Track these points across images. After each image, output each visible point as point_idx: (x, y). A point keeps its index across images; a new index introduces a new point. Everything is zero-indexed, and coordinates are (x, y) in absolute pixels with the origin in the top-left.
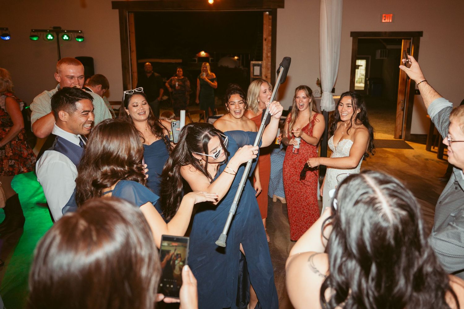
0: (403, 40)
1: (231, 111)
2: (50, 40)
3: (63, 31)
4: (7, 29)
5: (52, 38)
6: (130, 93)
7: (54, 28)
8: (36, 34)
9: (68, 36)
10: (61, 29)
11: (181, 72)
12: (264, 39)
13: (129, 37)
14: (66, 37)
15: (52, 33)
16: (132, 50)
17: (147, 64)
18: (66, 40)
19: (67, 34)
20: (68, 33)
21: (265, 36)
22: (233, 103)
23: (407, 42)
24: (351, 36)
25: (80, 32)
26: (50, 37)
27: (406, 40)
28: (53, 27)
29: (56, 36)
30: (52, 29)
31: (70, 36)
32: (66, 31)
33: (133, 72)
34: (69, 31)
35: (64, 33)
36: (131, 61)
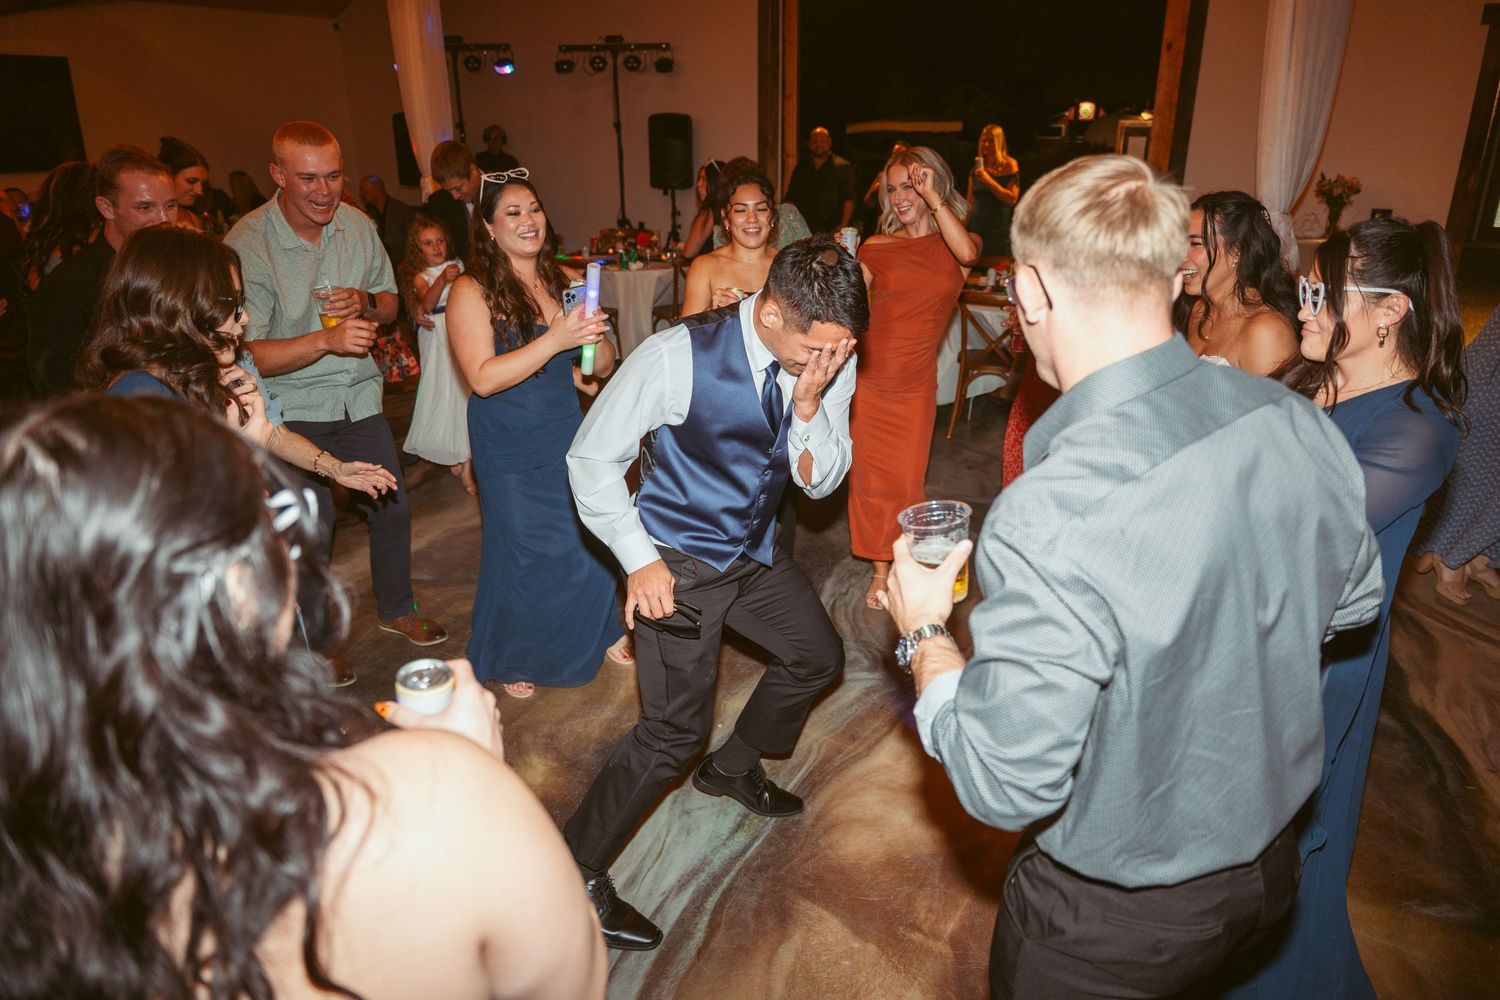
1: (735, 230)
2: (597, 71)
3: (626, 47)
4: (507, 47)
6: (499, 179)
7: (609, 39)
8: (568, 56)
9: (636, 60)
10: (624, 43)
12: (1164, 45)
13: (781, 57)
14: (630, 63)
16: (787, 92)
17: (820, 129)
18: (632, 70)
19: (634, 53)
20: (637, 50)
21: (1167, 35)
22: (741, 208)
24: (1483, 22)
25: (664, 46)
28: (604, 36)
29: (608, 61)
30: (602, 42)
31: (643, 59)
32: (633, 47)
33: (788, 156)
34: (640, 47)
35: (628, 53)
36: (783, 123)
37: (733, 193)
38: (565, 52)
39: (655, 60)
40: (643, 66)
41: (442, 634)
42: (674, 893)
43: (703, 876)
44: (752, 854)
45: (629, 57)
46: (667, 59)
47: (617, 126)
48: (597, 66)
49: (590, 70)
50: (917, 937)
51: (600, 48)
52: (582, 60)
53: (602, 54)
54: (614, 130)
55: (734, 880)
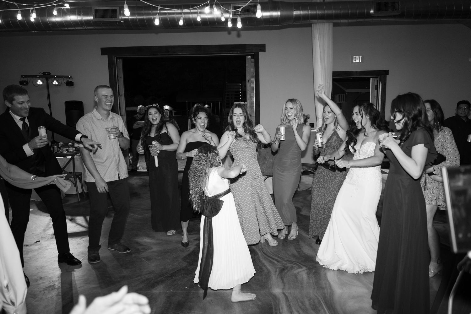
0: (371, 79)
2: (40, 85)
3: (53, 77)
5: (41, 83)
7: (44, 73)
8: (25, 79)
9: (57, 81)
10: (51, 75)
11: (168, 113)
12: (247, 81)
13: (117, 82)
14: (55, 83)
15: (42, 79)
16: (120, 93)
18: (55, 85)
19: (56, 79)
20: (58, 78)
21: (247, 78)
23: (374, 80)
25: (69, 77)
26: (40, 82)
27: (374, 78)
28: (42, 73)
29: (45, 82)
30: (42, 75)
31: (60, 81)
32: (55, 77)
35: (53, 79)
36: (120, 104)
39: (65, 82)
46: (71, 82)
47: (50, 105)
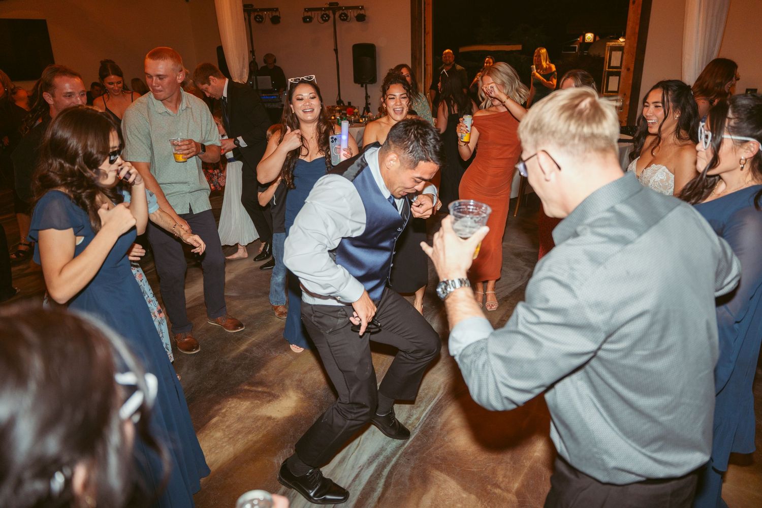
1: (388, 109)
2: (325, 22)
3: (340, 9)
4: (277, 10)
7: (331, 4)
8: (309, 14)
9: (345, 15)
10: (339, 6)
12: (631, 1)
13: (423, 12)
16: (427, 30)
17: (447, 51)
18: (343, 21)
19: (344, 12)
20: (347, 10)
22: (392, 97)
25: (361, 7)
28: (328, 3)
29: (332, 16)
30: (328, 6)
31: (349, 14)
32: (343, 8)
33: (427, 65)
34: (348, 8)
35: (341, 12)
36: (425, 47)
37: (388, 89)
38: (307, 11)
39: (356, 15)
40: (349, 18)
41: (242, 326)
42: (366, 466)
43: (381, 457)
44: (408, 446)
45: (342, 14)
46: (362, 14)
47: (336, 50)
48: (325, 18)
49: (320, 20)
50: (498, 491)
51: (326, 9)
52: (317, 16)
53: (327, 12)
54: (334, 52)
55: (398, 459)
